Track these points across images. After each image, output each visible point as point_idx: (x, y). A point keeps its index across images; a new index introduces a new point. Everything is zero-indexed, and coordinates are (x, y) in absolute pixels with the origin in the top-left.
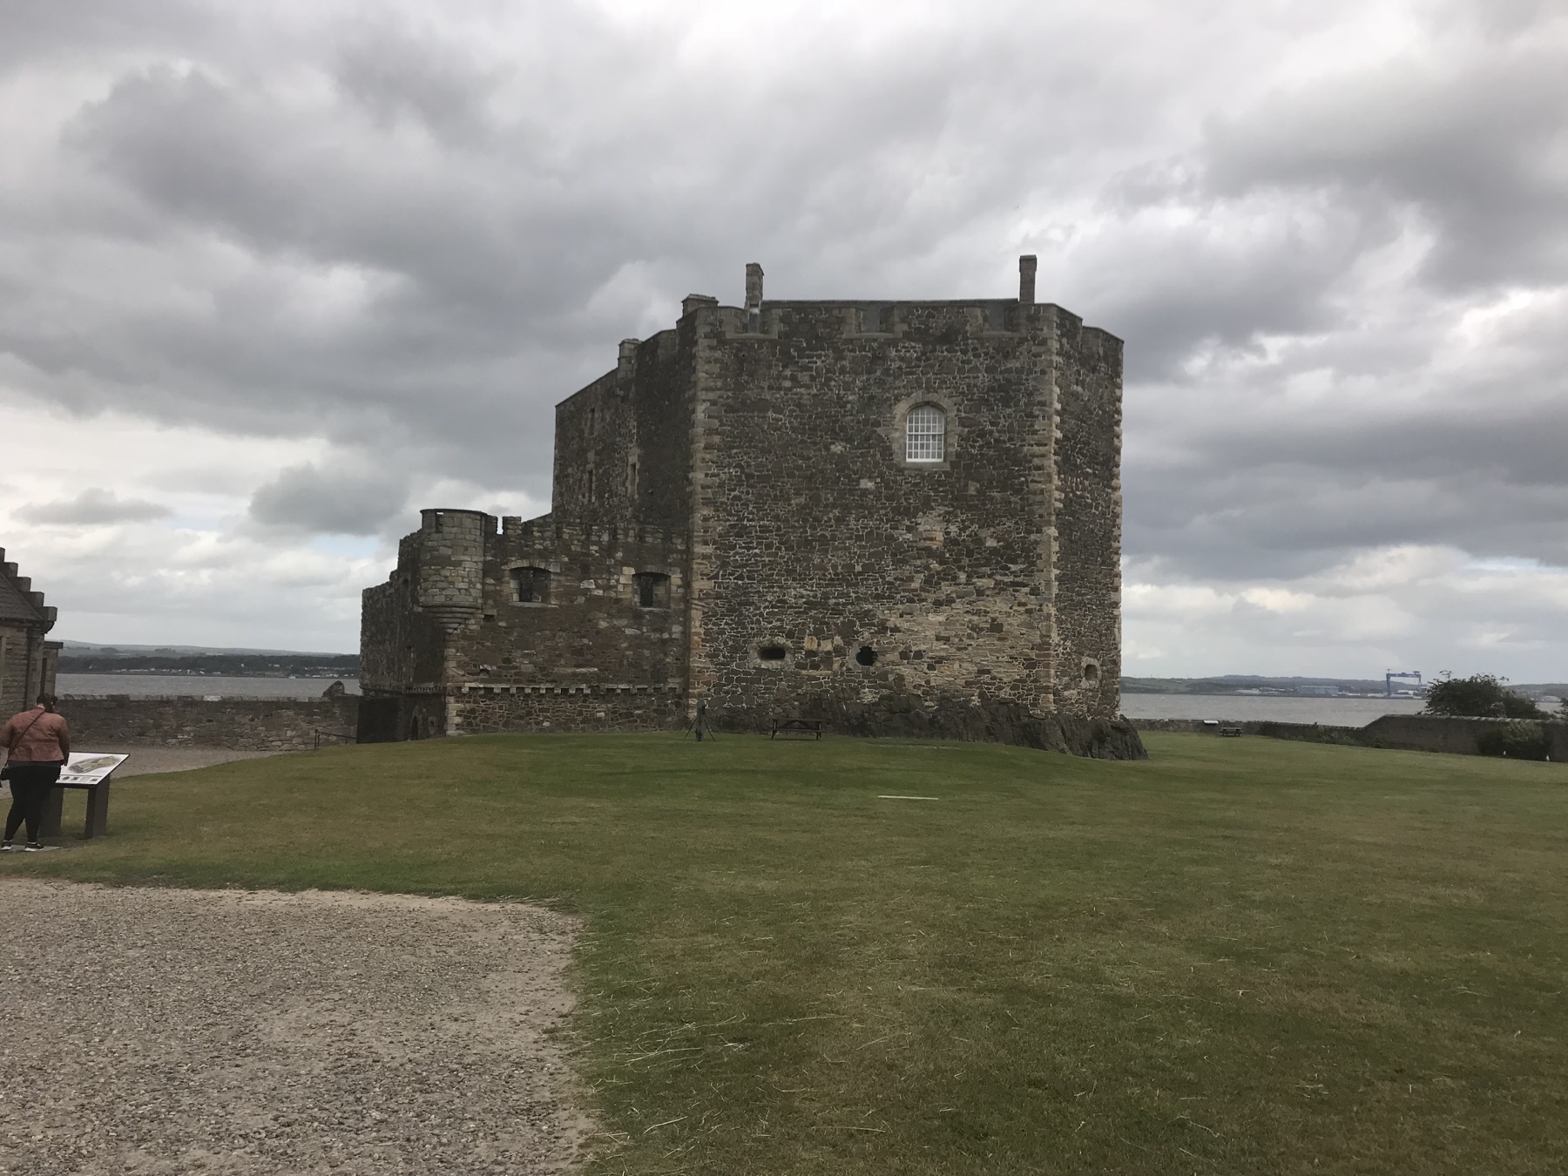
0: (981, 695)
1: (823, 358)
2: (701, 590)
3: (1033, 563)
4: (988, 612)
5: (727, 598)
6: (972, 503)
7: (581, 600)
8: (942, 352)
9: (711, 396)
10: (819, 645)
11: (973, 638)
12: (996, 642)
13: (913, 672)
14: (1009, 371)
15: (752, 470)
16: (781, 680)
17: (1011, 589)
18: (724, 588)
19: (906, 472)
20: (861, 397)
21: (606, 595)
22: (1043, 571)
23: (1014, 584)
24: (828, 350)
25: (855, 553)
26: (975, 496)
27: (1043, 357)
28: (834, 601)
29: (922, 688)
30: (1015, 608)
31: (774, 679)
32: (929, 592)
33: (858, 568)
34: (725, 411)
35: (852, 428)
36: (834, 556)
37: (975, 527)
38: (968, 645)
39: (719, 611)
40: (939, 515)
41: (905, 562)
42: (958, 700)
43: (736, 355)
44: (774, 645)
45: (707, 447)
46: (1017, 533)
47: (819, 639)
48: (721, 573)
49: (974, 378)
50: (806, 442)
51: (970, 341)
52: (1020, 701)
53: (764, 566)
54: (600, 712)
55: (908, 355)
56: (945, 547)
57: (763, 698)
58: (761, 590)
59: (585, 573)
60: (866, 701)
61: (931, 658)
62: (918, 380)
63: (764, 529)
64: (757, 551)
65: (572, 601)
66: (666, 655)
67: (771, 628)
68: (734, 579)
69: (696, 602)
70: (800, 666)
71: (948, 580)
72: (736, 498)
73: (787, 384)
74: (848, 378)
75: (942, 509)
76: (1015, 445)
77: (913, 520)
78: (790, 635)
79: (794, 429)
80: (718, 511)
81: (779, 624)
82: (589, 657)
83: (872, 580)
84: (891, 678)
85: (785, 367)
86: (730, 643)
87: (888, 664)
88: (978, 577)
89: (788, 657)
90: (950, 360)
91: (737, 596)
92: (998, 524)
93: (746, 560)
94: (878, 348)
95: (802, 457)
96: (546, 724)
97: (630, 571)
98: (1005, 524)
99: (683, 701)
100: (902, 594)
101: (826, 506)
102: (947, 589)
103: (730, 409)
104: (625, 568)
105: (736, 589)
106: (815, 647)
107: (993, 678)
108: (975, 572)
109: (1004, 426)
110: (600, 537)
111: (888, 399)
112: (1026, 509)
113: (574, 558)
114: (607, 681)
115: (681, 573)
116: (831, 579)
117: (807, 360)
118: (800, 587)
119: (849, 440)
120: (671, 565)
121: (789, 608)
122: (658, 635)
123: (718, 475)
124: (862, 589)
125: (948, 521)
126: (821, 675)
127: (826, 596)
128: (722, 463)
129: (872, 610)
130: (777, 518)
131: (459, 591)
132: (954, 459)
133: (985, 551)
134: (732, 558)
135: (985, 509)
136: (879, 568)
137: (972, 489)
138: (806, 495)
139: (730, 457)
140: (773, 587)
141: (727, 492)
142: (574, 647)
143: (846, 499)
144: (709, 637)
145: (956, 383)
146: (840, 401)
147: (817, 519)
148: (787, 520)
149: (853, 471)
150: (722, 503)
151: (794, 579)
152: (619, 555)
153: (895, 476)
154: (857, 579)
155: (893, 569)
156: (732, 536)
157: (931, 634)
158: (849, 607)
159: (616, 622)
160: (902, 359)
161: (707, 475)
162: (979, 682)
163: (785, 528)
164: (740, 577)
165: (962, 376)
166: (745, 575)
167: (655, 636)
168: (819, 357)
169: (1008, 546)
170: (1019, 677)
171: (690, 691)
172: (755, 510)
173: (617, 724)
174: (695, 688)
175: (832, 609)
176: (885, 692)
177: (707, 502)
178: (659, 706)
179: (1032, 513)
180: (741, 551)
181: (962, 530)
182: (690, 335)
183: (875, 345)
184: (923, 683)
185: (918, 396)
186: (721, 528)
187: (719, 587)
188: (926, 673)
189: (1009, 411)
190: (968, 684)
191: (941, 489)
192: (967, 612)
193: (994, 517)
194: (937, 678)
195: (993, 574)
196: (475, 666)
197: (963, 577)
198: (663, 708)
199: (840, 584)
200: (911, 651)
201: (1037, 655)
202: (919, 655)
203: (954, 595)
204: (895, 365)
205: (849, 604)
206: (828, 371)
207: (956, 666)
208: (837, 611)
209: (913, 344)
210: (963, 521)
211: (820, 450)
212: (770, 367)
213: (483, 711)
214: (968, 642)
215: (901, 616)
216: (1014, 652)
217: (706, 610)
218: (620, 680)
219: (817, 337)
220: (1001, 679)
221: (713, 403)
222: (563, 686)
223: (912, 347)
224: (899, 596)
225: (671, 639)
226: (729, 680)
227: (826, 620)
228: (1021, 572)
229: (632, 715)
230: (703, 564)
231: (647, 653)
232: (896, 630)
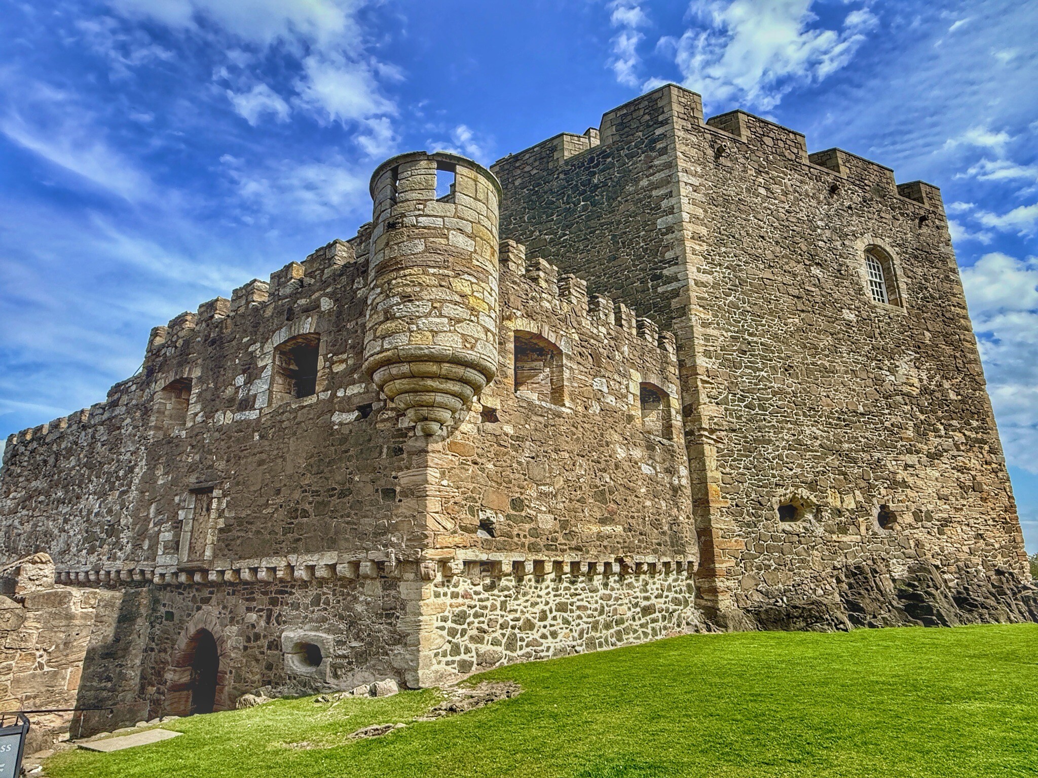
1: (789, 176)
2: (711, 418)
4: (968, 470)
5: (741, 431)
6: (930, 352)
7: (596, 408)
8: (877, 203)
9: (693, 180)
10: (842, 501)
11: (965, 498)
12: (981, 503)
13: (928, 537)
14: (926, 235)
16: (813, 548)
17: (977, 446)
19: (876, 310)
21: (618, 406)
22: (992, 429)
23: (978, 440)
24: (791, 170)
25: (854, 390)
26: (931, 345)
27: (944, 231)
28: (846, 445)
29: (939, 557)
30: (984, 466)
32: (921, 442)
34: (708, 202)
35: (826, 255)
36: (837, 391)
37: (938, 377)
38: (963, 505)
39: (735, 448)
40: (911, 361)
41: (895, 406)
44: (795, 499)
45: (696, 238)
46: (967, 389)
47: (841, 493)
48: (730, 397)
49: (904, 234)
50: (789, 258)
52: (1012, 571)
53: (775, 394)
55: (854, 197)
56: (923, 395)
57: (799, 574)
58: (775, 424)
59: (598, 365)
61: (939, 520)
62: (866, 224)
63: (766, 348)
64: (763, 374)
65: (587, 408)
67: (792, 477)
68: (745, 406)
69: (706, 433)
70: (828, 529)
71: (932, 431)
72: (733, 305)
75: (911, 355)
76: (944, 303)
77: (892, 361)
78: (812, 487)
80: (716, 316)
81: (799, 471)
82: (613, 506)
83: (875, 423)
84: (912, 544)
86: (753, 495)
87: (906, 528)
88: (952, 431)
90: (885, 211)
91: (752, 430)
92: (953, 378)
93: (754, 384)
94: (831, 182)
95: (788, 273)
97: (636, 377)
98: (957, 378)
100: (901, 442)
101: (819, 332)
102: (933, 441)
104: (632, 371)
106: (838, 503)
107: (988, 544)
108: (949, 425)
109: (934, 284)
110: (606, 316)
111: (847, 234)
112: (967, 365)
114: (632, 549)
115: (677, 393)
116: (839, 419)
117: (776, 174)
118: (812, 425)
119: (823, 266)
120: (667, 379)
121: (807, 450)
123: (710, 273)
124: (869, 434)
125: (918, 368)
126: (851, 541)
127: (838, 439)
128: (713, 260)
129: (881, 460)
130: (775, 337)
132: (909, 305)
133: (951, 404)
134: (739, 379)
135: (940, 361)
136: (876, 411)
137: (927, 339)
138: (800, 316)
139: (719, 254)
142: (596, 487)
143: (834, 328)
144: (728, 485)
145: (894, 235)
147: (813, 345)
148: (786, 342)
149: (835, 299)
150: (719, 308)
152: (625, 350)
153: (869, 312)
154: (860, 421)
155: (889, 414)
156: (735, 351)
157: (932, 491)
159: (633, 452)
161: (699, 270)
162: (978, 549)
165: (896, 230)
166: (756, 402)
167: (668, 480)
168: (786, 174)
169: (965, 400)
170: (1004, 543)
171: (717, 566)
174: (721, 562)
175: (847, 456)
176: (912, 563)
177: (703, 303)
179: (971, 370)
180: (747, 371)
181: (930, 379)
183: (828, 178)
184: (939, 551)
185: (869, 237)
186: (722, 339)
187: (731, 416)
188: (938, 539)
189: (933, 270)
191: (906, 334)
192: (954, 468)
193: (948, 370)
194: (948, 545)
195: (961, 428)
197: (942, 429)
200: (921, 512)
201: (1010, 519)
202: (928, 516)
203: (940, 448)
205: (860, 450)
207: (959, 530)
209: (856, 188)
210: (928, 369)
211: (802, 269)
214: (962, 502)
215: (906, 469)
216: (995, 515)
217: (719, 446)
219: (780, 154)
220: (993, 546)
221: (696, 189)
222: (590, 557)
223: (856, 191)
224: (899, 445)
225: (680, 487)
226: (759, 549)
227: (844, 469)
228: (979, 428)
230: (708, 382)
231: (663, 505)
232: (905, 485)
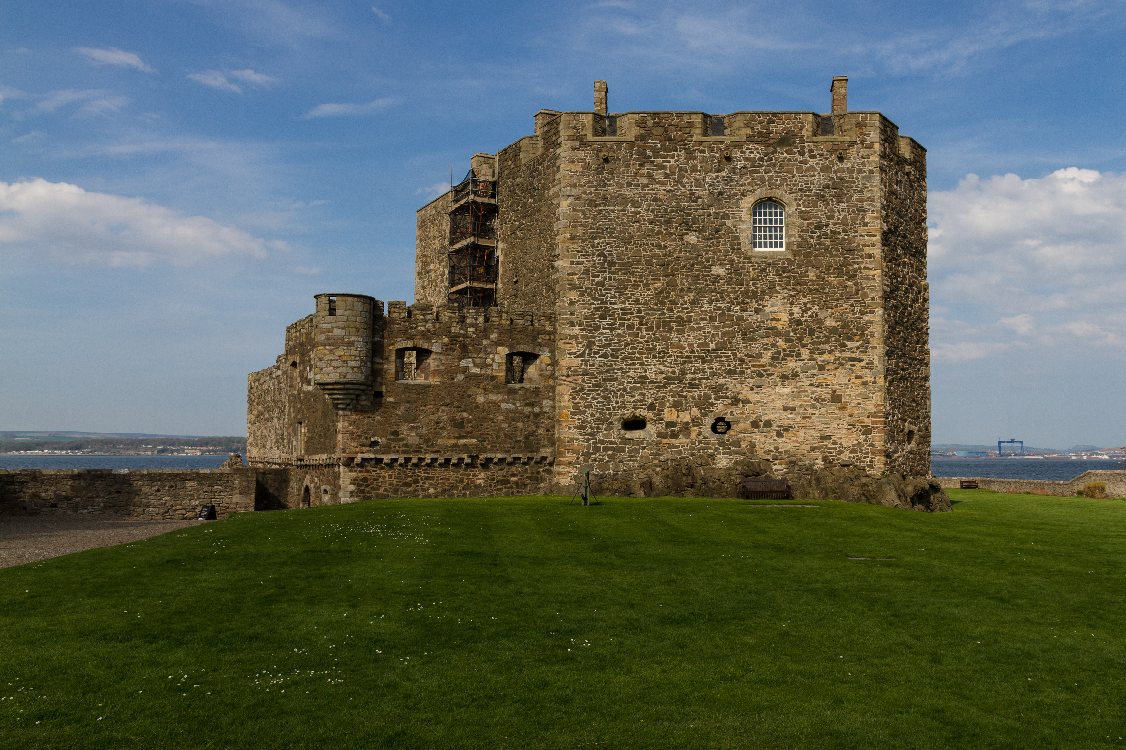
0: (825, 459)
1: (676, 158)
2: (569, 368)
3: (867, 341)
4: (829, 385)
5: (593, 374)
6: (812, 287)
7: (460, 377)
8: (782, 153)
9: (575, 191)
10: (678, 416)
11: (816, 408)
12: (836, 411)
13: (763, 439)
14: (842, 170)
15: (614, 258)
16: (644, 448)
17: (849, 363)
18: (590, 366)
19: (753, 260)
20: (711, 193)
21: (482, 372)
22: (876, 347)
23: (851, 359)
24: (680, 151)
25: (709, 332)
26: (814, 281)
27: (871, 159)
28: (690, 376)
29: (772, 453)
30: (852, 381)
31: (638, 447)
32: (776, 367)
33: (712, 346)
34: (589, 205)
35: (704, 221)
36: (689, 335)
37: (815, 308)
38: (812, 414)
39: (586, 386)
40: (784, 298)
41: (753, 340)
42: (804, 463)
43: (597, 156)
44: (636, 417)
45: (573, 238)
46: (853, 314)
47: (678, 411)
48: (587, 352)
49: (811, 176)
50: (662, 233)
51: (806, 144)
52: (858, 464)
53: (627, 345)
54: (479, 479)
55: (752, 155)
56: (790, 327)
57: (627, 464)
58: (624, 367)
59: (465, 352)
60: (720, 466)
61: (779, 426)
62: (762, 179)
63: (626, 312)
64: (620, 332)
65: (453, 379)
66: (538, 427)
67: (634, 402)
68: (599, 357)
70: (660, 435)
71: (792, 356)
72: (599, 284)
73: (644, 181)
74: (699, 176)
75: (786, 293)
76: (848, 235)
77: (761, 302)
78: (651, 407)
79: (651, 222)
80: (583, 295)
81: (641, 397)
82: (470, 429)
83: (725, 357)
84: (743, 444)
85: (641, 165)
86: (597, 416)
87: (741, 433)
88: (819, 353)
89: (649, 426)
90: (790, 160)
91: (602, 372)
92: (836, 306)
93: (610, 340)
94: (726, 149)
95: (659, 246)
96: (431, 491)
97: (503, 351)
98: (842, 306)
99: (555, 469)
100: (752, 369)
101: (682, 290)
102: (791, 364)
103: (592, 203)
104: (499, 348)
105: (601, 366)
106: (674, 418)
107: (835, 443)
108: (817, 349)
109: (839, 219)
110: (476, 319)
111: (735, 195)
112: (860, 292)
113: (454, 339)
114: (485, 451)
115: (549, 352)
116: (689, 357)
117: (662, 160)
118: (660, 364)
119: (701, 231)
120: (540, 345)
121: (650, 383)
122: (530, 409)
123: (582, 263)
124: (716, 365)
125: (792, 303)
126: (680, 443)
127: (683, 372)
128: (586, 252)
129: (725, 384)
130: (637, 301)
131: (353, 370)
132: (795, 248)
133: (825, 330)
134: (597, 338)
135: (824, 293)
136: (732, 347)
137: (812, 275)
138: (664, 280)
139: (593, 246)
140: (635, 364)
141: (591, 278)
142: (456, 420)
143: (699, 284)
144: (577, 411)
145: (796, 181)
146: (693, 198)
147: (673, 302)
148: (646, 304)
149: (706, 259)
150: (587, 288)
151: (655, 357)
152: (494, 336)
153: (744, 263)
154: (711, 356)
155: (744, 347)
156: (596, 318)
157: (779, 404)
158: (705, 381)
159: (494, 398)
160: (747, 159)
161: (572, 263)
162: (822, 447)
163: (644, 310)
164: (605, 356)
165: (800, 175)
166: (609, 353)
167: (527, 410)
168: (673, 157)
169: (846, 325)
170: (856, 442)
171: (562, 459)
172: (617, 295)
173: (496, 490)
174: (565, 457)
175: (690, 384)
176: (740, 458)
177: (573, 288)
178: (533, 473)
179: (865, 295)
180: (604, 331)
181: (805, 311)
182: (554, 138)
183: (722, 147)
184: (772, 449)
185: (762, 192)
186: (586, 310)
187: (586, 365)
188: (775, 440)
189: (842, 205)
190: (813, 449)
191: (785, 275)
192: (811, 385)
193: (832, 299)
194: (785, 444)
195: (833, 350)
196: (366, 438)
197: (805, 353)
198: (535, 475)
199: (696, 361)
200: (761, 421)
201: (873, 423)
202: (768, 424)
203: (799, 369)
204: (739, 165)
205: (704, 379)
206: (681, 170)
207: (801, 433)
208: (693, 386)
209: (756, 146)
210: (805, 303)
211: (675, 240)
212: (628, 166)
213: (375, 479)
214: (812, 411)
215: (752, 389)
216: (852, 420)
217: (573, 385)
218: (497, 450)
219: (669, 139)
220: (841, 444)
221: (578, 198)
222: (447, 456)
223: (756, 149)
224: (749, 371)
225: (541, 413)
226: (597, 449)
227: (684, 393)
228: (858, 348)
229: (508, 482)
230: (569, 344)
231: (520, 425)
232: (746, 402)
